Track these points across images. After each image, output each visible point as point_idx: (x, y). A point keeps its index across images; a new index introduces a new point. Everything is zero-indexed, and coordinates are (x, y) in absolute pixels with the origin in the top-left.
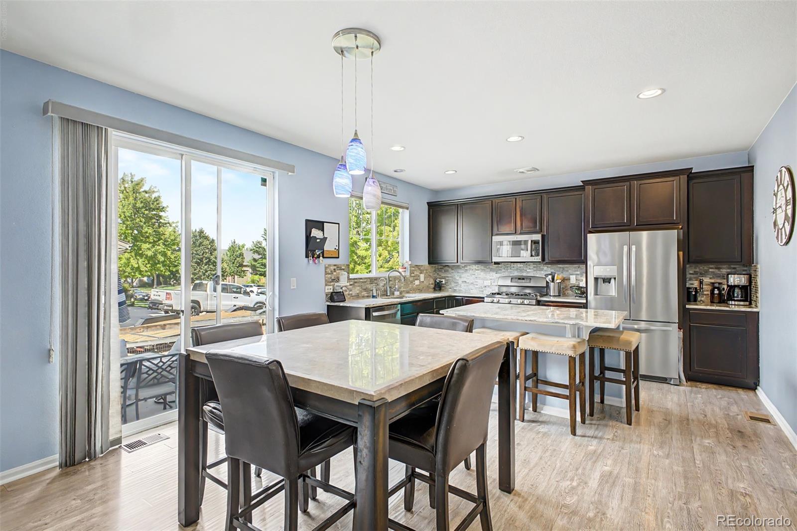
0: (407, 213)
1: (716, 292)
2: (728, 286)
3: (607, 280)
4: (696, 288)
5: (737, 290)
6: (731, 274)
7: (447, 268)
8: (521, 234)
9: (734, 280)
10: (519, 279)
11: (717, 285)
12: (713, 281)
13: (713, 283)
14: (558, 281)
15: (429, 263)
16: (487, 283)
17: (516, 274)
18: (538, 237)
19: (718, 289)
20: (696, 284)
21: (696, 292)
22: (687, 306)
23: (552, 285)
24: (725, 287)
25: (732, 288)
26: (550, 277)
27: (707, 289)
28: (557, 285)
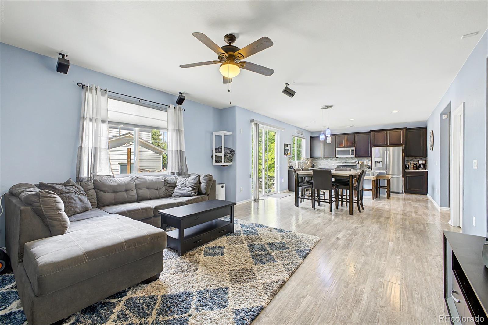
0: (305, 140)
1: (415, 166)
2: (419, 164)
3: (379, 162)
4: (408, 165)
5: (422, 165)
6: (420, 160)
7: (316, 160)
8: (347, 147)
9: (421, 162)
10: (346, 163)
11: (415, 164)
12: (414, 162)
13: (414, 163)
14: (360, 163)
15: (310, 158)
16: (333, 164)
17: (344, 161)
18: (354, 148)
19: (416, 165)
20: (409, 164)
21: (409, 166)
22: (405, 170)
23: (358, 165)
24: (418, 164)
25: (420, 165)
26: (357, 162)
27: (412, 165)
28: (360, 165)
